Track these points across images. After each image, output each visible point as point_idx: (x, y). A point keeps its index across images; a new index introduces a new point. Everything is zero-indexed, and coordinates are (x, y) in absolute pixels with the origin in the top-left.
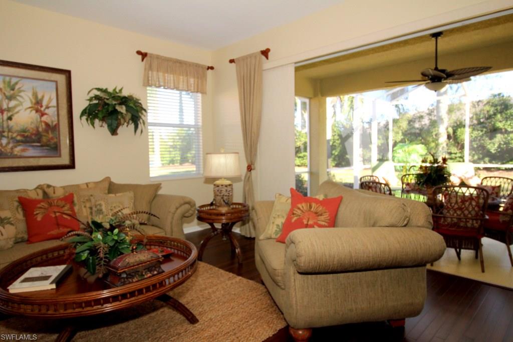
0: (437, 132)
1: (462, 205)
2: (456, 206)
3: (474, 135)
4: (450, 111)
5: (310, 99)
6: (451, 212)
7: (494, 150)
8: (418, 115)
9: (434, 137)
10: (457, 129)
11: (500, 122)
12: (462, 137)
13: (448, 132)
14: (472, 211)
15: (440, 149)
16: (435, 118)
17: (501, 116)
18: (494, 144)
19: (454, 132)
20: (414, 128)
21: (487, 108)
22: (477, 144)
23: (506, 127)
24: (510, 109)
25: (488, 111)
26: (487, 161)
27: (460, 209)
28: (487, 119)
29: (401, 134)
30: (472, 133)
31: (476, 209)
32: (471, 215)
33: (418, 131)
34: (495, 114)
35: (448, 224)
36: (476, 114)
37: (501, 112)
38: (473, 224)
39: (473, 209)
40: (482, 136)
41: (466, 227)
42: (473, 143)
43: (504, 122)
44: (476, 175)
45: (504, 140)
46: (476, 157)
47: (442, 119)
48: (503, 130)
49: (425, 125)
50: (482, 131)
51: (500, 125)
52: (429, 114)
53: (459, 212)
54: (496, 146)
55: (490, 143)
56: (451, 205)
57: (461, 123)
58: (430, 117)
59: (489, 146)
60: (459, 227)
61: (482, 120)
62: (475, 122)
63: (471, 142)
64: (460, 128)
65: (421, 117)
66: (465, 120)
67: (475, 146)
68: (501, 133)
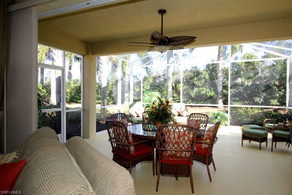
0: (167, 85)
1: (178, 140)
2: (174, 141)
3: (185, 88)
4: (174, 74)
5: (84, 56)
6: (170, 145)
7: (194, 96)
8: (158, 75)
9: (166, 87)
10: (177, 84)
11: (196, 81)
12: (179, 88)
13: (172, 86)
14: (185, 144)
15: (169, 95)
16: (166, 78)
17: (196, 78)
18: (193, 93)
19: (175, 86)
20: (156, 82)
21: (190, 74)
22: (186, 92)
23: (199, 84)
24: (201, 75)
25: (190, 76)
26: (190, 102)
27: (177, 143)
28: (191, 79)
29: (149, 86)
30: (184, 86)
31: (188, 143)
32: (185, 147)
33: (158, 84)
34: (194, 77)
35: (169, 156)
36: (185, 77)
37: (196, 76)
38: (186, 155)
39: (186, 142)
40: (188, 88)
41: (181, 157)
42: (184, 92)
43: (198, 81)
44: (186, 109)
45: (198, 91)
46: (186, 99)
47: (170, 78)
48: (198, 86)
49: (162, 81)
50: (188, 85)
51: (196, 83)
52: (164, 75)
53: (176, 146)
54: (195, 93)
55: (192, 92)
56: (170, 140)
57: (179, 81)
58: (164, 77)
59: (191, 94)
60: (176, 157)
61: (188, 80)
62: (185, 81)
63: (183, 91)
64: (178, 83)
65: (160, 77)
66: (180, 80)
67: (185, 93)
68: (197, 87)
